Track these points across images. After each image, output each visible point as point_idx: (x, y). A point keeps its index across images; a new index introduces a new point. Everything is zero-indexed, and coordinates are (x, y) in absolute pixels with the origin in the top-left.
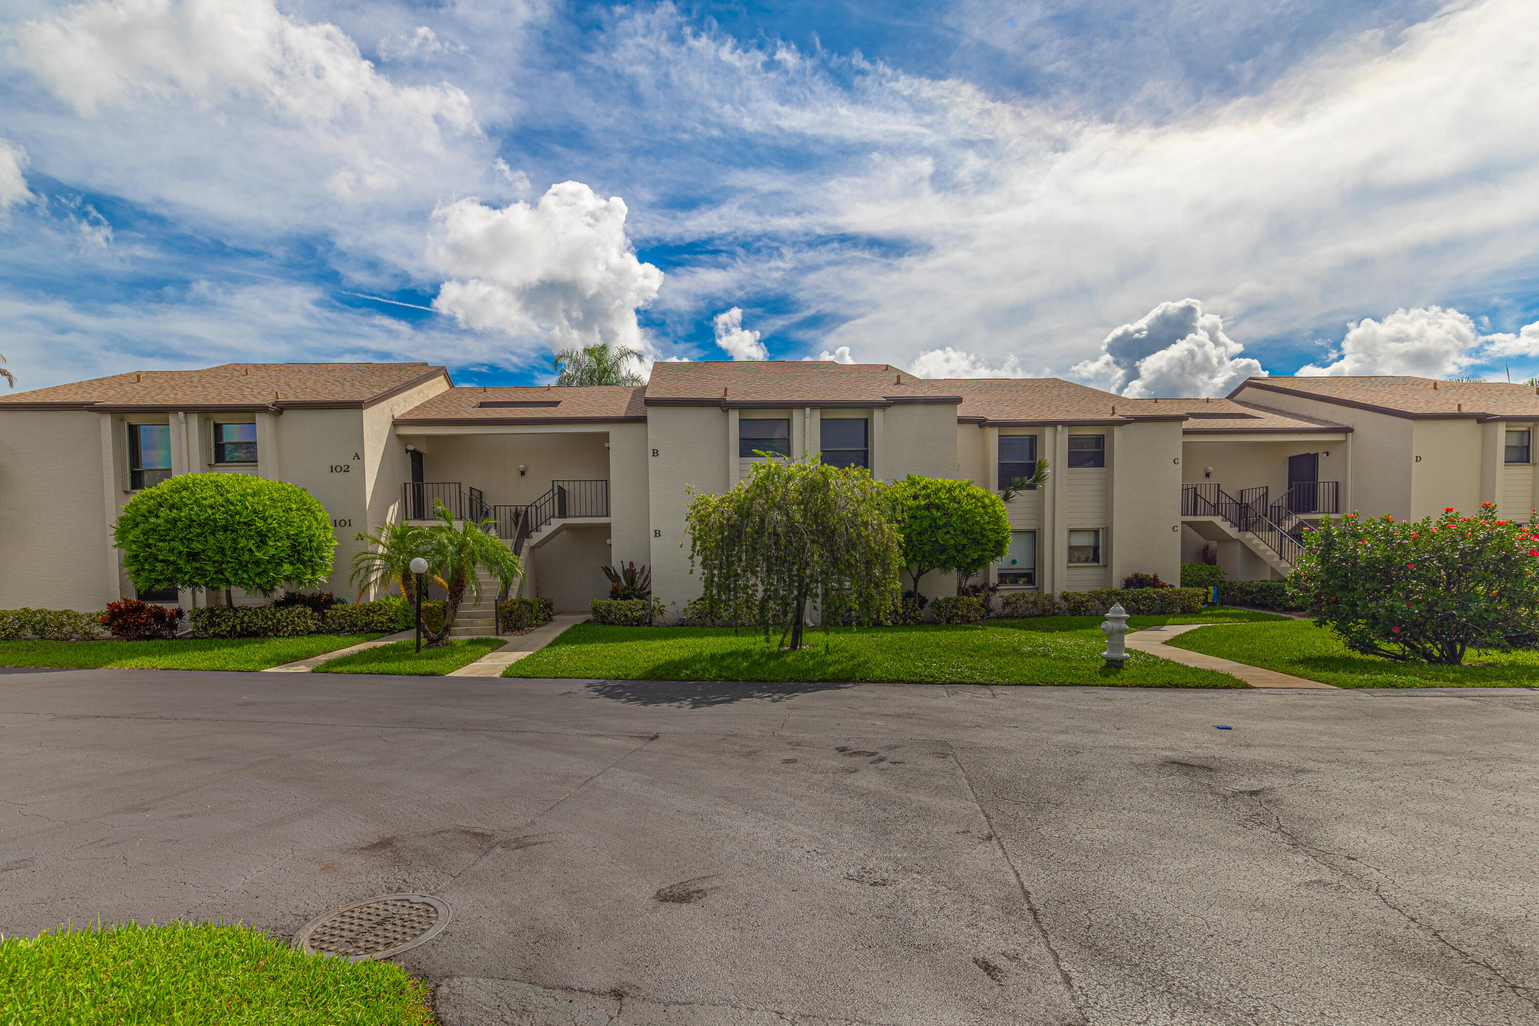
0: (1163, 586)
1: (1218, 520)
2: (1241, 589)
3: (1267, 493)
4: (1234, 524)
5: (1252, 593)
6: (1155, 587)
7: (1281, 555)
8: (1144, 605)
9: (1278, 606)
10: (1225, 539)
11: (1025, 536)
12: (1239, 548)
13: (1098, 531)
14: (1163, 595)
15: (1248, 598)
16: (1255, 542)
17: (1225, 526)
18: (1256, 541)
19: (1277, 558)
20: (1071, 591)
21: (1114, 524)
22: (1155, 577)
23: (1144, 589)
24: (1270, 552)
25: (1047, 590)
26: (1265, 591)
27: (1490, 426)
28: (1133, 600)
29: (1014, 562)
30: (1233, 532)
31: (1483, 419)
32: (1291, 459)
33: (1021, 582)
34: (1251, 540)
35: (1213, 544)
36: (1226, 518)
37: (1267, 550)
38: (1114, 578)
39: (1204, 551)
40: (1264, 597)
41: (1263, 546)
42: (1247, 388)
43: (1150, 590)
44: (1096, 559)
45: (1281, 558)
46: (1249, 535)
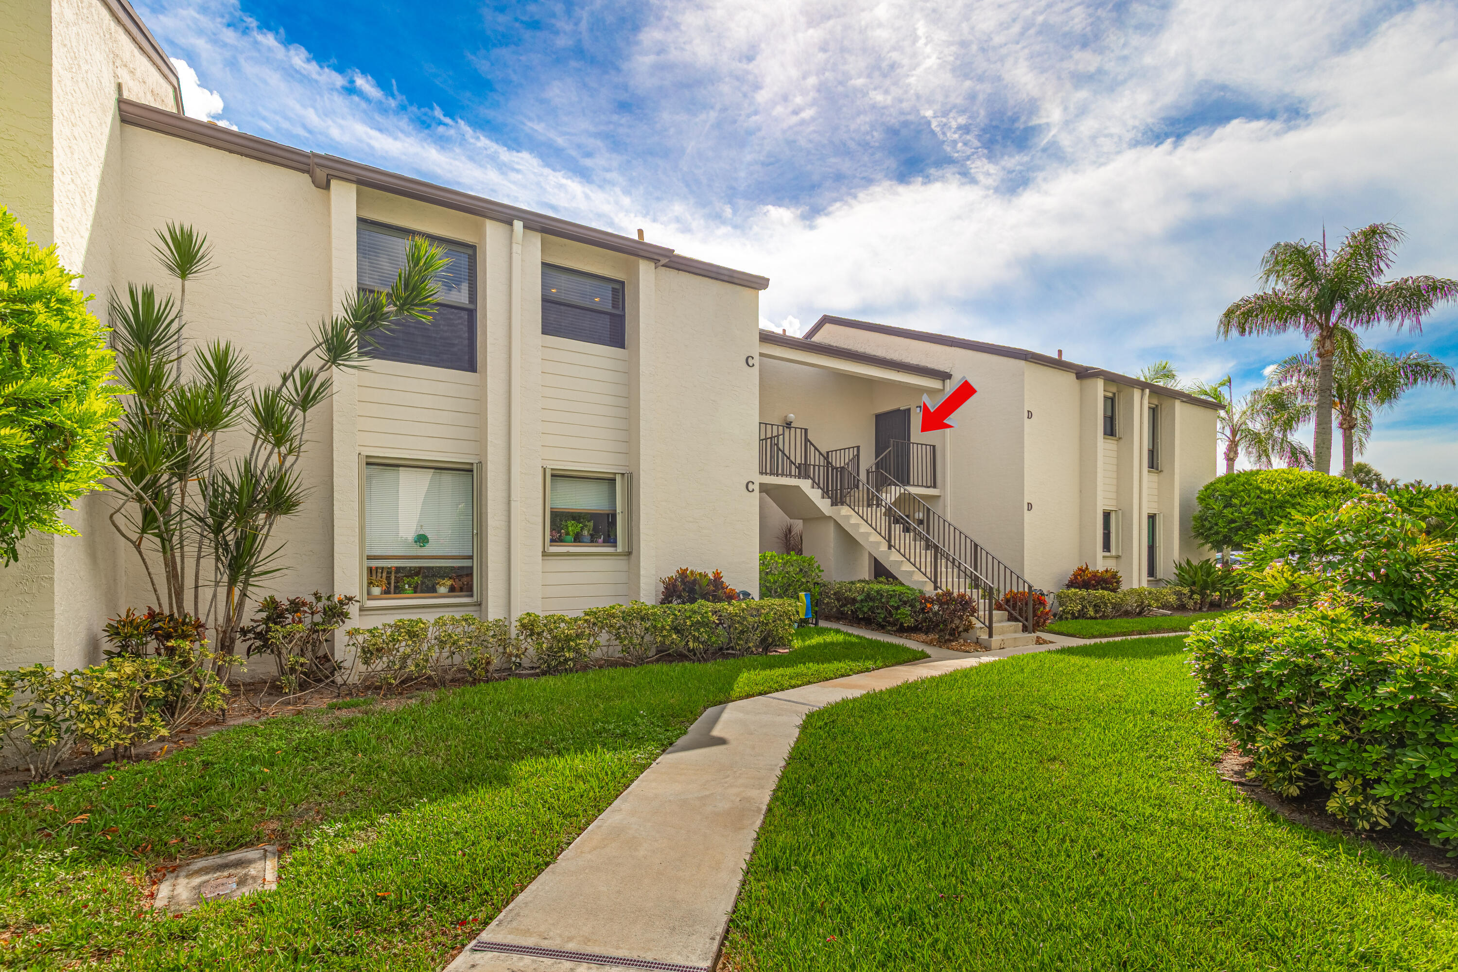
0: (730, 597)
1: (805, 485)
2: (838, 596)
3: (858, 455)
4: (826, 493)
5: (854, 601)
6: (716, 599)
7: (889, 541)
8: (695, 639)
9: (893, 624)
10: (815, 517)
11: (447, 479)
12: (831, 529)
13: (613, 480)
14: (731, 616)
15: (848, 609)
16: (853, 521)
17: (815, 495)
18: (855, 520)
19: (884, 547)
20: (540, 611)
21: (643, 466)
22: (718, 576)
23: (695, 606)
24: (875, 538)
25: (494, 612)
26: (873, 599)
27: (1089, 382)
28: (676, 629)
29: (422, 540)
30: (824, 505)
31: (1083, 374)
32: (879, 418)
33: (443, 590)
34: (848, 517)
35: (798, 525)
36: (816, 484)
37: (869, 534)
38: (643, 580)
39: (786, 536)
40: (871, 609)
41: (865, 528)
42: (827, 326)
43: (705, 606)
44: (611, 540)
45: (890, 547)
46: (845, 510)
